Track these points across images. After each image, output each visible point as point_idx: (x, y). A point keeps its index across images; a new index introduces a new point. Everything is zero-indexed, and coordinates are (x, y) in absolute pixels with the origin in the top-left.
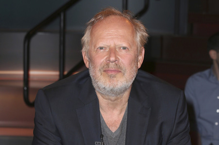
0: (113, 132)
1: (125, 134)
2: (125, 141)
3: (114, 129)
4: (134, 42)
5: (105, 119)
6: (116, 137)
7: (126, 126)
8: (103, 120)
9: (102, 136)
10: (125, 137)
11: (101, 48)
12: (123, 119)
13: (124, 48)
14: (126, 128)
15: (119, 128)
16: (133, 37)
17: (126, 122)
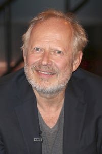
0: (51, 128)
1: (62, 129)
2: (62, 137)
3: (51, 125)
4: (69, 47)
5: (42, 116)
6: (54, 133)
7: (63, 122)
8: (41, 117)
9: (40, 132)
10: (62, 132)
11: (37, 49)
12: (60, 114)
13: (59, 52)
14: (63, 124)
15: (57, 123)
16: (70, 42)
17: (63, 118)
